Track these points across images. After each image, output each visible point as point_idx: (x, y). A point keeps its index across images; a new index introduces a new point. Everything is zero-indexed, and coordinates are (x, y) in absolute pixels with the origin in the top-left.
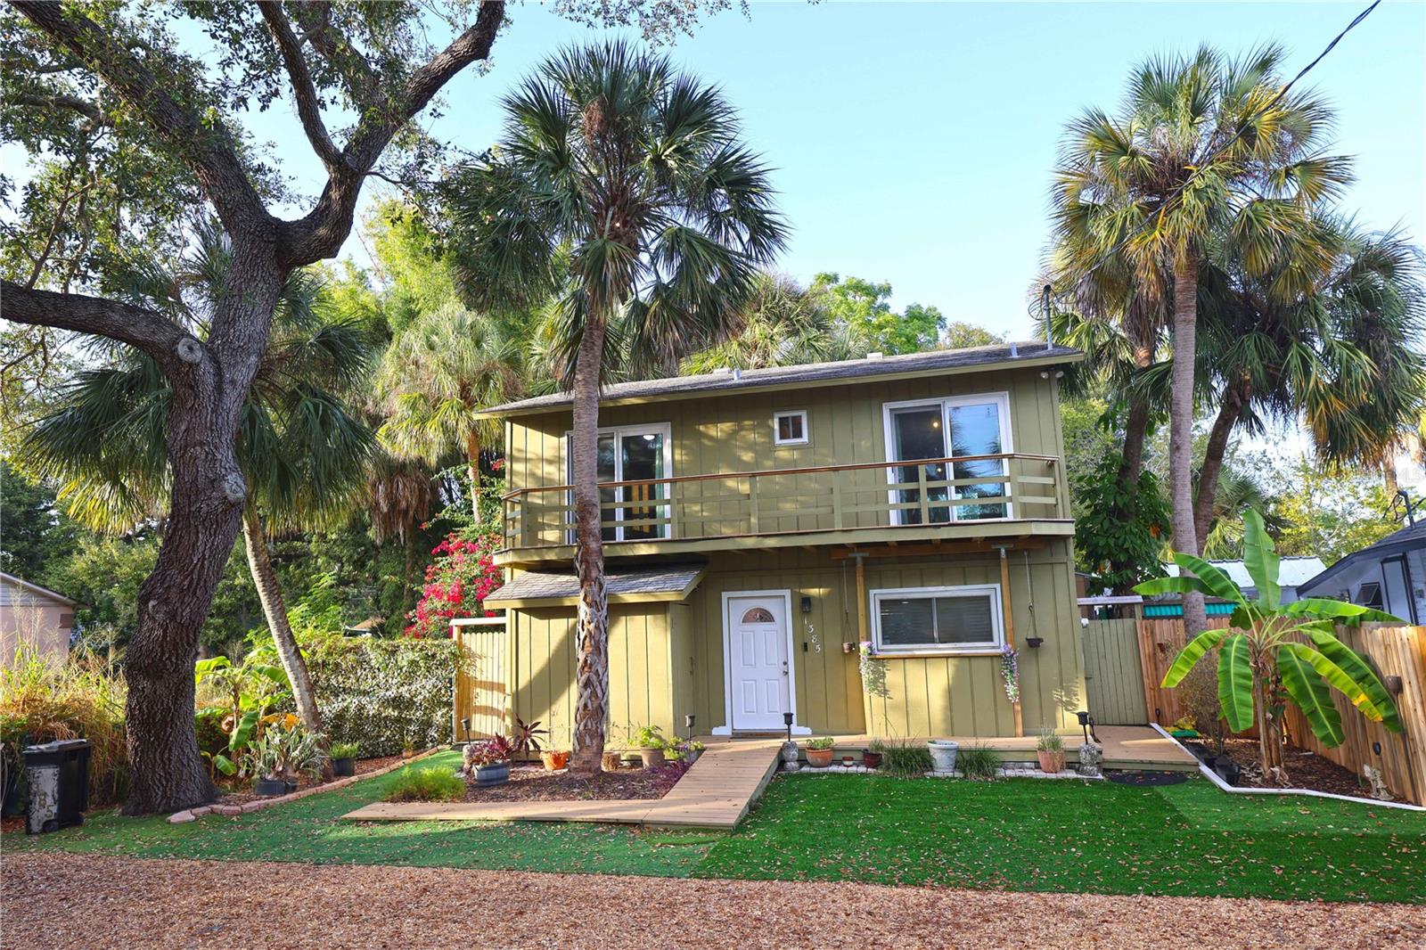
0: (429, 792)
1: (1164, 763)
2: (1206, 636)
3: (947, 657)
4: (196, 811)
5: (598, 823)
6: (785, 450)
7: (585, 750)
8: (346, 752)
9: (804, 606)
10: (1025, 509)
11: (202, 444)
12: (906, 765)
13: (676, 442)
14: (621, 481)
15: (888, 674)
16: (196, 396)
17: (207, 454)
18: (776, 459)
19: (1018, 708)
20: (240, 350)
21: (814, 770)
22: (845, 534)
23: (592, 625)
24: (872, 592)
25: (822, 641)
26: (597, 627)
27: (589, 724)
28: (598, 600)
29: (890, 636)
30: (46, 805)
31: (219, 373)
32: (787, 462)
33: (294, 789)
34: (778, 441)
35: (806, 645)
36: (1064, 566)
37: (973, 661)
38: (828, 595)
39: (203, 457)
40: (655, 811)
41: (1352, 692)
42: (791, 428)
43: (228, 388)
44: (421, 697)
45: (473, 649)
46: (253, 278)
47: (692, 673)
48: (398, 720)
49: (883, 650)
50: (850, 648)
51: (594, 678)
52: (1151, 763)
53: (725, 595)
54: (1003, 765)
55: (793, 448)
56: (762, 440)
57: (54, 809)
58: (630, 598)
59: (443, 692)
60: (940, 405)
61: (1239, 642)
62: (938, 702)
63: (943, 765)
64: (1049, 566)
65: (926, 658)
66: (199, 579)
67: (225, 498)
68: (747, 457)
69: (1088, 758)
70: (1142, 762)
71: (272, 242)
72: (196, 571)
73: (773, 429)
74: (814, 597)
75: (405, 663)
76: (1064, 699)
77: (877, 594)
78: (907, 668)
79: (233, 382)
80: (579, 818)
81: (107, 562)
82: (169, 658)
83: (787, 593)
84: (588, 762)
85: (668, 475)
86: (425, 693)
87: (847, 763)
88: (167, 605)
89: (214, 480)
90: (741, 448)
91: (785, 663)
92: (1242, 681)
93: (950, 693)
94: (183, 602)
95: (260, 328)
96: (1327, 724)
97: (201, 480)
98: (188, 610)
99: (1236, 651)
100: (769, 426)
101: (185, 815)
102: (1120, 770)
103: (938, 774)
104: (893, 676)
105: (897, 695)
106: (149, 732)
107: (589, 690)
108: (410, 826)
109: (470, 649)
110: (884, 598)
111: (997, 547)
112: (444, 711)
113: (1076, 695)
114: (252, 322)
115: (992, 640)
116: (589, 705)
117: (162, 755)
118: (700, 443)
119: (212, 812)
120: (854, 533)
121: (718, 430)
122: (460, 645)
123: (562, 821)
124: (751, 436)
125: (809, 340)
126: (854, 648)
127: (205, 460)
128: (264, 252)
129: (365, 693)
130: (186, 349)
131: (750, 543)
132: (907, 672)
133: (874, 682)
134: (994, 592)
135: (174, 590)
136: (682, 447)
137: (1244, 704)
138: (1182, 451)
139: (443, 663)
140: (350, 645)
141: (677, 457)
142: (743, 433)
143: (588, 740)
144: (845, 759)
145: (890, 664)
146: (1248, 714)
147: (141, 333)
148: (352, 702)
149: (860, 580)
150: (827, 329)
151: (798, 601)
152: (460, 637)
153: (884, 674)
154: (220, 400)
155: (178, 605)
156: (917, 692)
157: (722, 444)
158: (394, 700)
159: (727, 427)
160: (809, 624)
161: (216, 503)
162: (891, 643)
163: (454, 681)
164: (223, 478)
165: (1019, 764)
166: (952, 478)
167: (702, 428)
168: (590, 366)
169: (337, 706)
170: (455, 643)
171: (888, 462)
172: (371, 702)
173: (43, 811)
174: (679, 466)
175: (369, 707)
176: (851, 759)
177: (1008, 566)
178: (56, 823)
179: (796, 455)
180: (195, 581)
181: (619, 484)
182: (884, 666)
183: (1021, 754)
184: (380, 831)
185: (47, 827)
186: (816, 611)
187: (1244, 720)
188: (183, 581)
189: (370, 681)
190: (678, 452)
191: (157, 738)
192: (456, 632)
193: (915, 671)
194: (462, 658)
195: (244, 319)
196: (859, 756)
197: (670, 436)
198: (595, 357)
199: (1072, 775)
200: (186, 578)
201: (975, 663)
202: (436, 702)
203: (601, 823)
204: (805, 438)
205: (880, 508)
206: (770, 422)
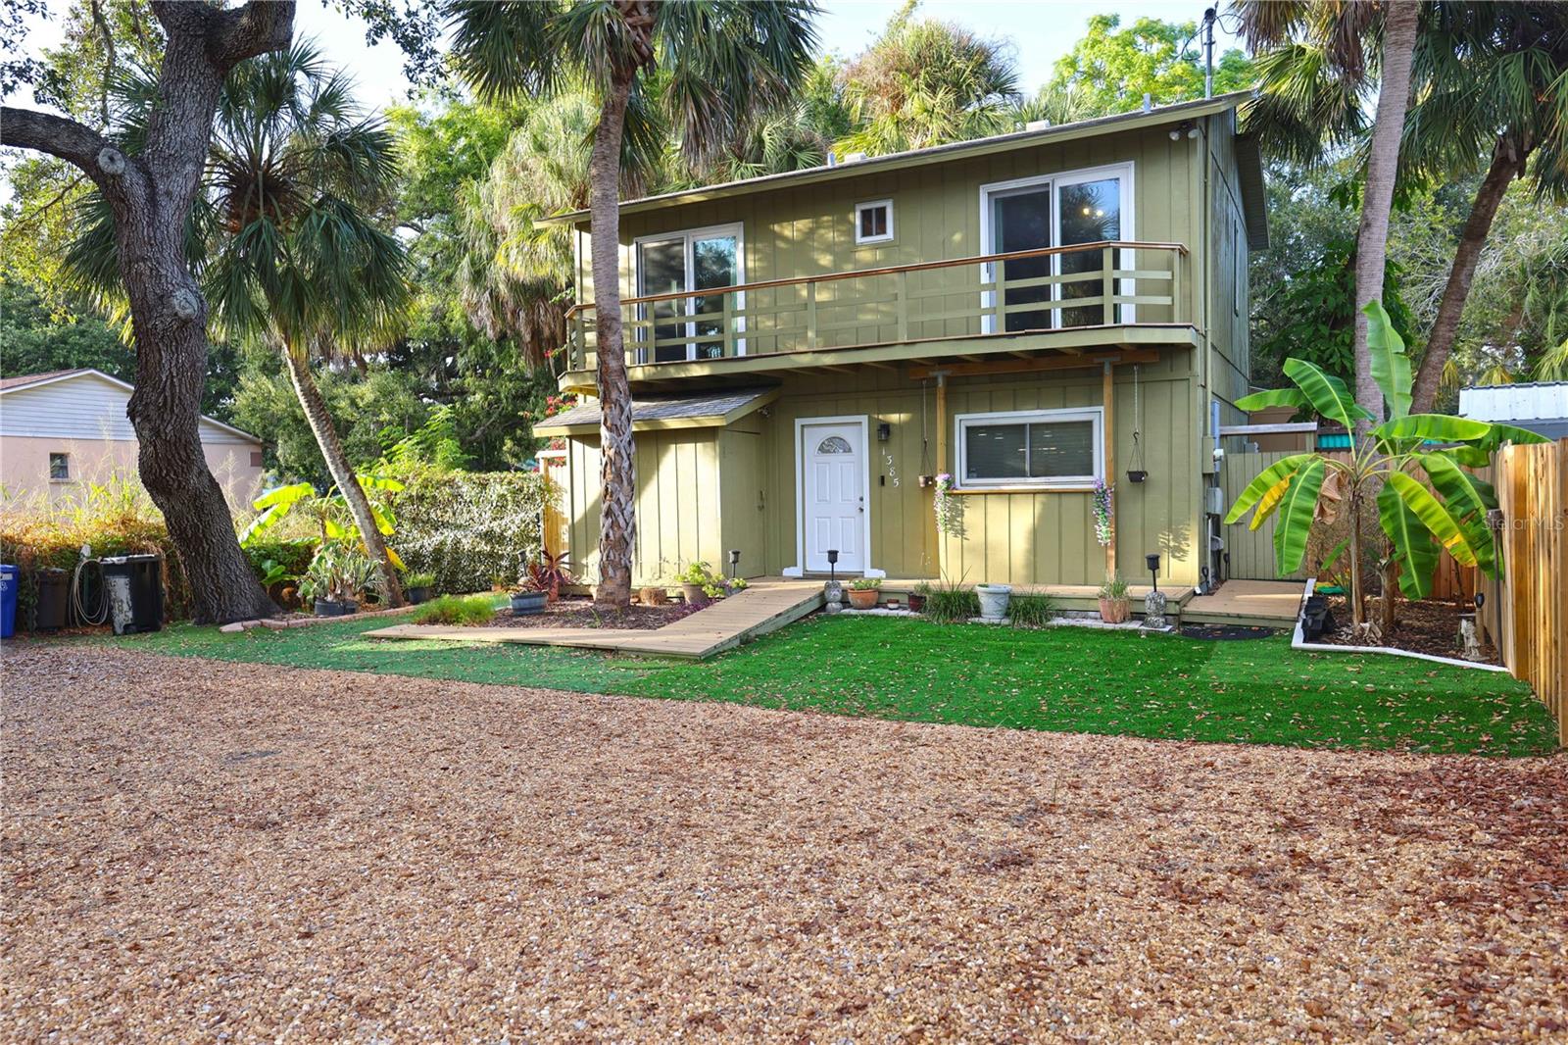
0: (451, 616)
1: (1255, 618)
2: (1285, 462)
3: (1035, 493)
4: (245, 623)
5: (578, 648)
6: (867, 251)
7: (608, 582)
8: (421, 581)
9: (883, 433)
10: (1142, 311)
11: (144, 260)
12: (945, 610)
13: (749, 246)
14: (692, 290)
15: (967, 512)
16: (129, 210)
17: (152, 270)
18: (856, 262)
19: (1112, 553)
20: (171, 158)
21: (853, 612)
22: (907, 348)
23: (613, 450)
24: (958, 417)
25: (900, 473)
26: (618, 453)
27: (611, 554)
28: (619, 424)
29: (975, 469)
30: (124, 614)
31: (151, 184)
32: (867, 265)
33: (353, 611)
34: (859, 239)
35: (883, 478)
36: (1185, 383)
37: (1064, 498)
38: (906, 423)
39: (148, 272)
40: (638, 639)
41: (1445, 532)
42: (874, 222)
43: (163, 201)
44: (510, 532)
45: (560, 483)
46: (180, 79)
47: (761, 508)
48: (490, 555)
49: (967, 485)
50: (926, 483)
51: (615, 507)
52: (1239, 616)
53: (799, 422)
54: (1062, 613)
55: (876, 247)
56: (842, 239)
57: (130, 614)
58: (673, 424)
59: (531, 527)
60: (1048, 184)
61: (1315, 469)
62: (1021, 545)
63: (990, 611)
64: (1167, 384)
65: (1010, 494)
66: (173, 395)
67: (176, 314)
68: (825, 260)
69: (1153, 607)
70: (1228, 616)
71: (200, 36)
72: (167, 389)
73: (854, 226)
74: (894, 425)
75: (494, 496)
76: (1172, 544)
77: (963, 420)
78: (989, 505)
79: (168, 194)
80: (560, 642)
81: (265, 399)
82: (167, 474)
83: (864, 419)
84: (611, 593)
85: (741, 282)
86: (514, 528)
87: (890, 606)
88: (149, 421)
89: (162, 296)
90: (818, 249)
91: (862, 499)
92: (1300, 516)
93: (1035, 534)
94: (163, 420)
95: (194, 133)
96: (1414, 572)
97: (150, 297)
98: (170, 427)
99: (1306, 480)
100: (849, 222)
101: (237, 627)
102: (1202, 624)
103: (984, 620)
104: (972, 515)
105: (975, 536)
106: (188, 547)
107: (610, 520)
108: (414, 643)
109: (556, 483)
110: (970, 424)
111: (1101, 360)
112: (533, 546)
113: (1186, 539)
114: (183, 128)
115: (1091, 474)
116: (611, 534)
117: (208, 569)
118: (775, 246)
119: (262, 625)
120: (918, 345)
121: (793, 230)
122: (547, 479)
123: (544, 645)
124: (830, 235)
125: (982, 110)
126: (930, 482)
127: (151, 277)
128: (191, 48)
129: (459, 527)
130: (106, 159)
131: (806, 360)
132: (989, 510)
133: (950, 521)
134: (1098, 416)
135: (152, 407)
136: (755, 252)
137: (1295, 544)
138: (1374, 230)
139: (530, 498)
140: (446, 478)
141: (751, 264)
142: (822, 231)
143: (611, 572)
144: (890, 601)
145: (969, 501)
146: (1297, 556)
147: (66, 145)
148: (449, 536)
149: (940, 404)
150: (1013, 92)
151: (876, 428)
152: (547, 470)
153: (962, 511)
154: (155, 213)
155: (158, 422)
156: (997, 534)
157: (801, 247)
158: (486, 534)
159: (802, 224)
160: (887, 455)
161: (169, 320)
162: (978, 477)
163: (541, 516)
164: (171, 294)
165: (1083, 613)
166: (1058, 272)
167: (777, 228)
168: (604, 158)
169: (437, 538)
170: (541, 477)
171: (982, 255)
172: (466, 536)
173: (122, 616)
174: (752, 275)
175: (464, 541)
176: (897, 602)
177: (1115, 383)
178: (134, 627)
179: (879, 255)
180: (169, 399)
181: (690, 295)
182: (962, 503)
183: (1084, 602)
184: (385, 646)
185: (127, 630)
186: (895, 439)
187: (1290, 563)
188: (158, 398)
189: (465, 515)
190: (750, 257)
191: (197, 553)
192: (542, 465)
193: (997, 508)
194: (549, 492)
195: (174, 125)
196: (905, 599)
197: (742, 238)
198: (611, 147)
199: (1134, 625)
200: (160, 394)
201: (1065, 499)
202: (525, 537)
203: (581, 648)
204: (890, 234)
205: (971, 313)
206: (851, 216)
